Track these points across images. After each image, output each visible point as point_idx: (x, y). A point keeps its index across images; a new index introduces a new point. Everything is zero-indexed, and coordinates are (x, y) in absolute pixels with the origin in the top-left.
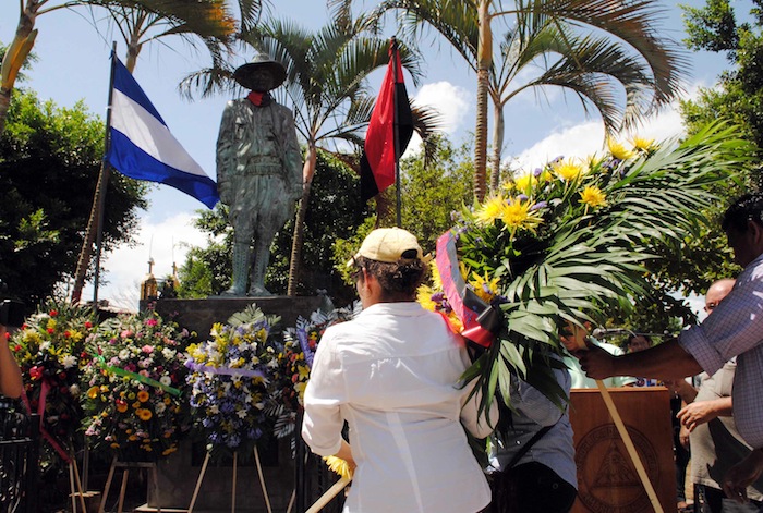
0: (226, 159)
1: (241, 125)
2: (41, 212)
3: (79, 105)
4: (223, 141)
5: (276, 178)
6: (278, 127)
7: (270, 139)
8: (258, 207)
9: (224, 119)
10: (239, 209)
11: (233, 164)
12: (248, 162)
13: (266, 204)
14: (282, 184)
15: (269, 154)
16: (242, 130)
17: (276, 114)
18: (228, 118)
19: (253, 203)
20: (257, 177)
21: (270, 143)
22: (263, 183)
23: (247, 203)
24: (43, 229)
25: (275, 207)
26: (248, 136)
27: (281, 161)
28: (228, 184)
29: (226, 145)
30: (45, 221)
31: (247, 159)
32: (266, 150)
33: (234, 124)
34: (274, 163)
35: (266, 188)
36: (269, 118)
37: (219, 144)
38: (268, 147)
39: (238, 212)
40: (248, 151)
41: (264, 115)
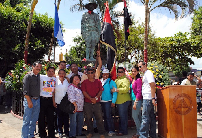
0: (83, 27)
1: (87, 19)
2: (40, 40)
3: (46, 14)
4: (83, 23)
5: (95, 32)
6: (96, 19)
7: (94, 22)
8: (91, 39)
9: (82, 18)
10: (87, 39)
11: (85, 28)
12: (89, 28)
13: (93, 38)
14: (97, 33)
15: (94, 26)
16: (87, 20)
18: (83, 17)
19: (90, 38)
20: (91, 31)
21: (94, 23)
22: (92, 33)
24: (40, 44)
25: (95, 39)
26: (88, 22)
27: (97, 27)
28: (84, 33)
29: (83, 24)
30: (41, 42)
31: (89, 27)
32: (93, 25)
33: (85, 19)
34: (95, 28)
35: (93, 34)
36: (94, 17)
37: (82, 24)
38: (93, 24)
39: (87, 40)
40: (89, 25)
41: (92, 16)
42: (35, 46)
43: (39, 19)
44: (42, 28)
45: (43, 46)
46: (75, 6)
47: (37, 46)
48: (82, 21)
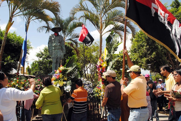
0: (50, 46)
1: (53, 40)
2: (10, 56)
3: (14, 32)
4: (50, 42)
5: (60, 50)
6: (60, 40)
7: (59, 42)
8: (57, 56)
9: (49, 38)
10: (53, 56)
11: (52, 47)
13: (59, 55)
14: (62, 51)
16: (53, 41)
17: (60, 38)
18: (50, 38)
19: (56, 55)
20: (57, 50)
21: (59, 43)
22: (58, 51)
23: (55, 55)
24: (10, 60)
25: (60, 56)
26: (55, 42)
28: (51, 51)
29: (50, 43)
30: (11, 58)
31: (55, 46)
32: (58, 45)
33: (52, 39)
34: (60, 47)
35: (59, 52)
38: (59, 44)
39: (53, 57)
40: (55, 45)
41: (58, 38)
42: (5, 61)
43: (8, 37)
44: (11, 45)
45: (13, 61)
46: (42, 28)
47: (8, 61)
48: (49, 41)
